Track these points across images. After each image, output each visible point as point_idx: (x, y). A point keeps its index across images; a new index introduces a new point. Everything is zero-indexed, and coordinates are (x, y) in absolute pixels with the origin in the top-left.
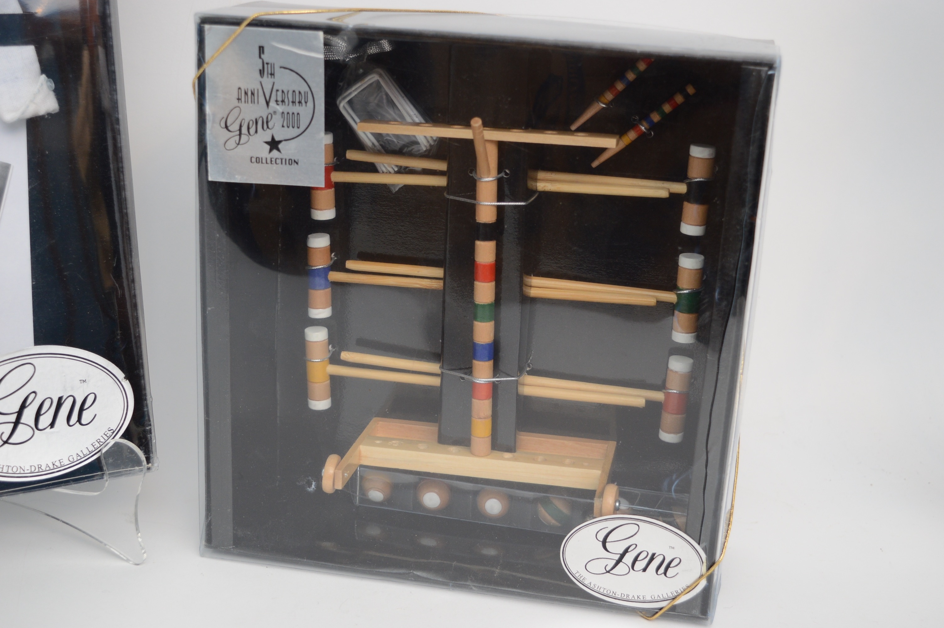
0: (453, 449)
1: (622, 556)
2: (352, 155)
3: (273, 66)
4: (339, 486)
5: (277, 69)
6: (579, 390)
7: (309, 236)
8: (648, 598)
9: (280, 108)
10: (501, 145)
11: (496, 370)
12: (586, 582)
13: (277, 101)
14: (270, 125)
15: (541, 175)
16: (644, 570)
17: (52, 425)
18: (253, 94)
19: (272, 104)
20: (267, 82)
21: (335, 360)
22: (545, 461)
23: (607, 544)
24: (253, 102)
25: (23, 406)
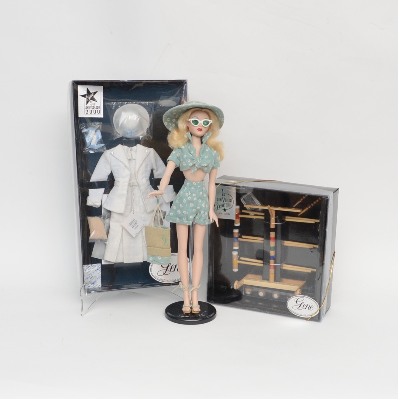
0: (265, 281)
1: (301, 305)
2: (243, 211)
3: (225, 194)
4: (238, 288)
5: (226, 195)
6: (296, 268)
7: (234, 230)
8: (307, 315)
9: (226, 203)
10: (276, 211)
11: (275, 263)
12: (293, 311)
13: (226, 201)
14: (224, 206)
15: (286, 217)
16: (305, 308)
17: (174, 271)
18: (220, 199)
19: (225, 201)
20: (224, 197)
21: (239, 259)
22: (287, 285)
23: (297, 302)
24: (220, 201)
25: (168, 266)
